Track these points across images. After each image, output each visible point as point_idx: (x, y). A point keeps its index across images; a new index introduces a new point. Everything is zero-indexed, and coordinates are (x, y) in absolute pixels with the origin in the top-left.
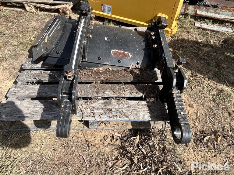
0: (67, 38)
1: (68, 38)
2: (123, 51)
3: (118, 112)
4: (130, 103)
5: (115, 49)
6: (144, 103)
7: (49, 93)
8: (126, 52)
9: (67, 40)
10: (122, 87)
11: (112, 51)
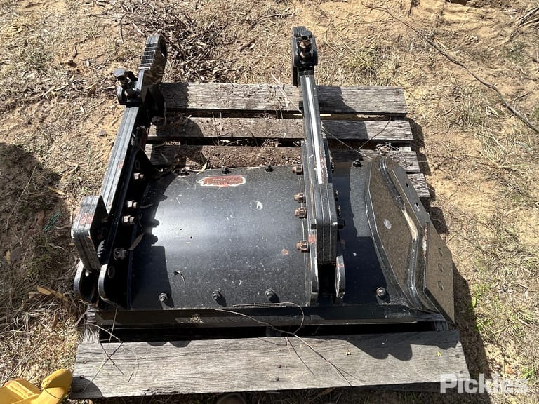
0: (352, 188)
1: (350, 190)
2: (218, 187)
3: (235, 93)
4: (215, 105)
5: (237, 187)
6: (192, 105)
7: (347, 124)
8: (212, 185)
9: (351, 184)
10: (226, 132)
11: (244, 181)
